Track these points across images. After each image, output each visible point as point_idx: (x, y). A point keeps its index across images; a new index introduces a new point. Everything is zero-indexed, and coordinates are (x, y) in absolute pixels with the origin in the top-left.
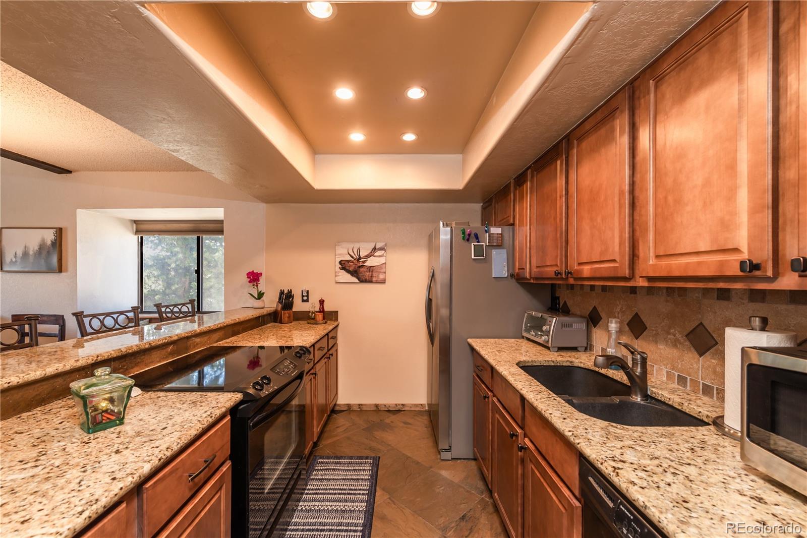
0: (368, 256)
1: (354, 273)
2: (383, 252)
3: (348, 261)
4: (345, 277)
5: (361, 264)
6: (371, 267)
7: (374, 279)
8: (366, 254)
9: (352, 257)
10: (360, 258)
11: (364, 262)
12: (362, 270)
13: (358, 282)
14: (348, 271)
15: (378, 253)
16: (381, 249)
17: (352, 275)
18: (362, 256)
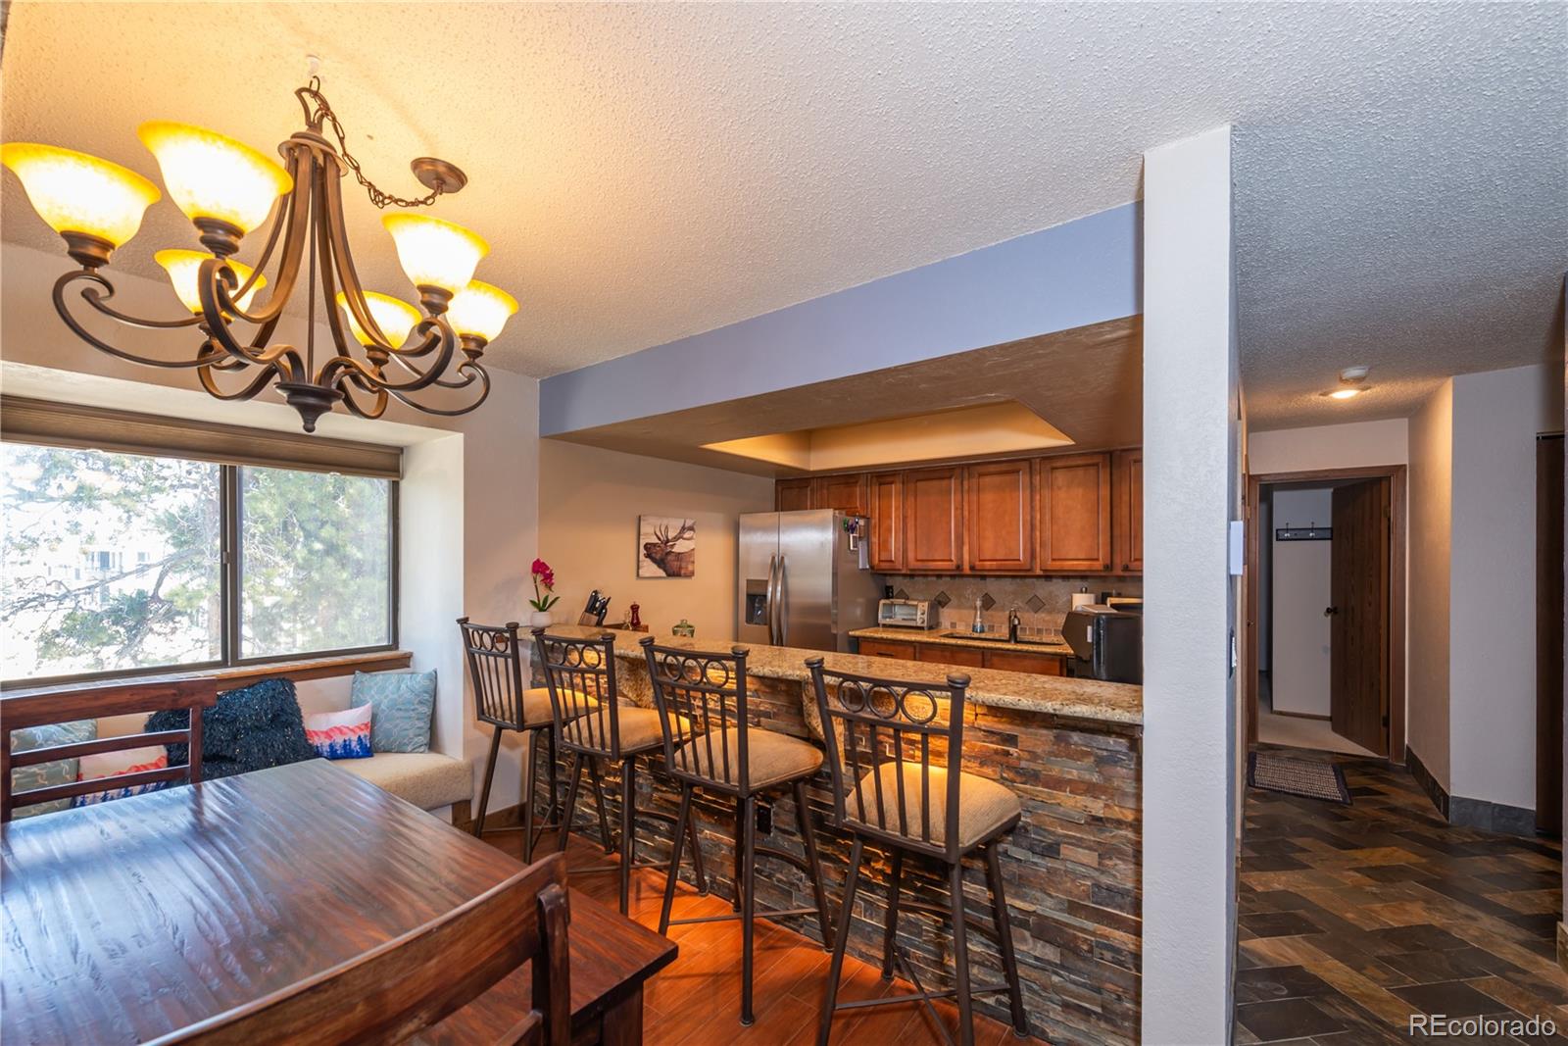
0: (676, 539)
1: (661, 563)
2: (692, 532)
3: (654, 545)
4: (650, 568)
5: (669, 549)
6: (679, 554)
7: (683, 572)
8: (674, 535)
9: (659, 539)
10: (668, 541)
11: (672, 546)
12: (669, 558)
13: (664, 574)
14: (654, 560)
15: (687, 535)
16: (691, 529)
17: (659, 567)
18: (670, 538)
